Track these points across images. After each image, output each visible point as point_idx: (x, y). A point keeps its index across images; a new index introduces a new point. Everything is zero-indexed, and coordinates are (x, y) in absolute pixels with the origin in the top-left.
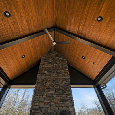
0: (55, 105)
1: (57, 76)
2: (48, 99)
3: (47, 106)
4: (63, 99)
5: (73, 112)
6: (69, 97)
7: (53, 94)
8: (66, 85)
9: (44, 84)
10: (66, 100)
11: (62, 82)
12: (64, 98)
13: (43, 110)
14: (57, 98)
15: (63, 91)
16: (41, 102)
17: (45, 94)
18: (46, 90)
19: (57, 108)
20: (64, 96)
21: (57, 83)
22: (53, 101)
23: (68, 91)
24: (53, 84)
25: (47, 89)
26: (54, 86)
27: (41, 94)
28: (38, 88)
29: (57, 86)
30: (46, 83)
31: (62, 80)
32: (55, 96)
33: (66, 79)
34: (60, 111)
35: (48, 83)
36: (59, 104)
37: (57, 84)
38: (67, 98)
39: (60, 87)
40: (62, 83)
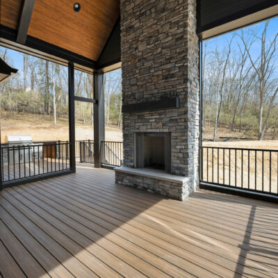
0: (153, 87)
1: (156, 24)
2: (142, 79)
3: (141, 90)
4: (167, 73)
5: (183, 93)
6: (179, 67)
7: (150, 68)
8: (177, 40)
9: (134, 53)
10: (173, 74)
11: (167, 34)
12: (169, 70)
13: (137, 96)
14: (156, 74)
15: (168, 57)
16: (133, 85)
17: (137, 71)
18: (138, 64)
19: (156, 91)
20: (168, 66)
21: (157, 41)
22: (150, 81)
23: (180, 53)
24: (148, 47)
25: (139, 61)
26: (152, 51)
27: (132, 74)
28: (125, 64)
29: (157, 49)
30: (137, 48)
31: (167, 28)
32: (152, 71)
33: (177, 23)
34: (161, 94)
35: (141, 48)
36: (160, 84)
37: (156, 43)
38: (174, 70)
39: (163, 48)
40: (168, 36)
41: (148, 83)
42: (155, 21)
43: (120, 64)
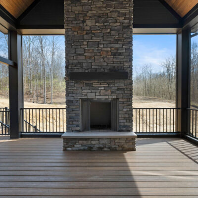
0: (102, 60)
1: (105, 7)
2: (91, 51)
3: (90, 61)
4: (115, 51)
6: (126, 49)
7: (98, 44)
8: (124, 27)
9: (81, 25)
10: (120, 53)
11: (116, 20)
12: (117, 49)
13: (84, 65)
14: (105, 49)
15: (116, 38)
16: (80, 55)
17: (85, 43)
18: (85, 37)
19: (105, 64)
20: (117, 46)
21: (106, 22)
22: (98, 54)
23: (126, 38)
24: (97, 24)
25: (87, 34)
26: (100, 29)
27: (78, 44)
28: (70, 33)
29: (106, 29)
30: (84, 22)
31: (115, 15)
32: (102, 46)
33: (125, 14)
34: (109, 67)
35: (89, 23)
36: (108, 59)
37: (106, 24)
38: (122, 50)
39: (111, 30)
40: (116, 22)
41: (97, 55)
42: (105, 5)
43: (63, 31)
